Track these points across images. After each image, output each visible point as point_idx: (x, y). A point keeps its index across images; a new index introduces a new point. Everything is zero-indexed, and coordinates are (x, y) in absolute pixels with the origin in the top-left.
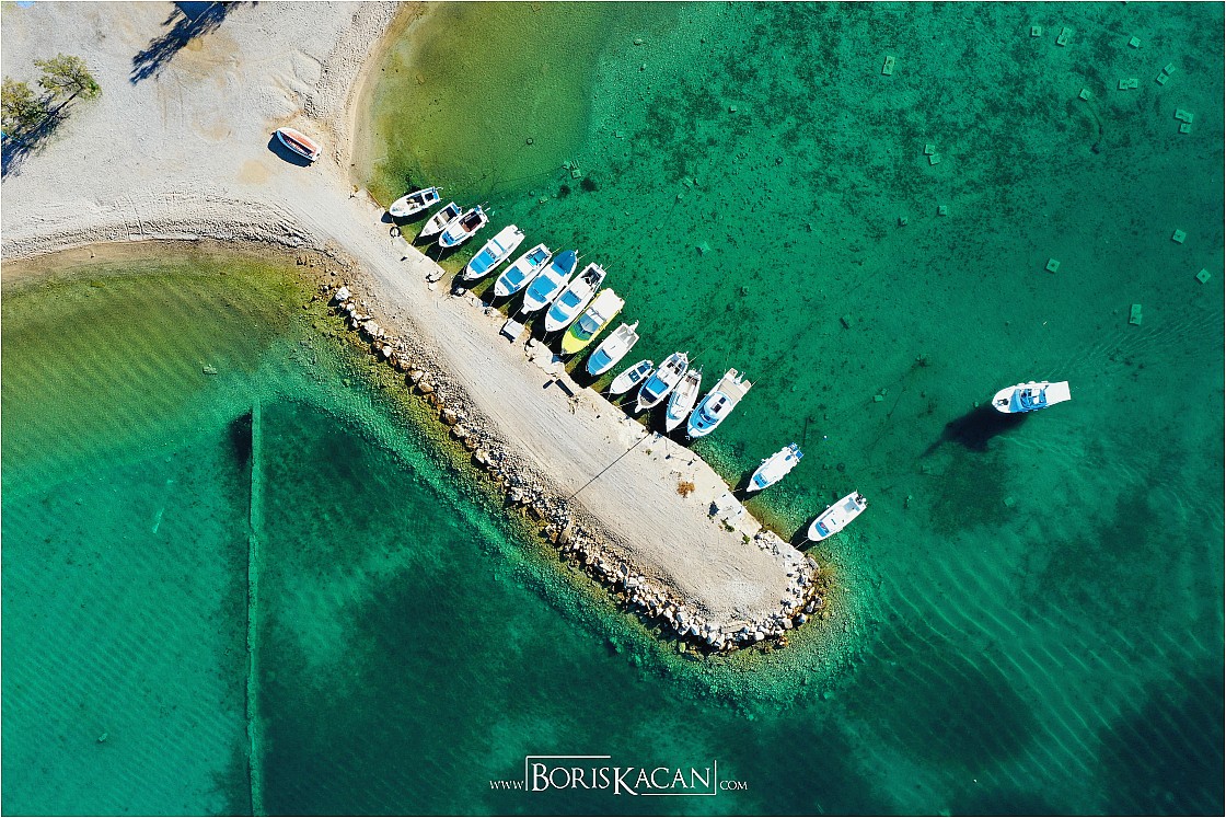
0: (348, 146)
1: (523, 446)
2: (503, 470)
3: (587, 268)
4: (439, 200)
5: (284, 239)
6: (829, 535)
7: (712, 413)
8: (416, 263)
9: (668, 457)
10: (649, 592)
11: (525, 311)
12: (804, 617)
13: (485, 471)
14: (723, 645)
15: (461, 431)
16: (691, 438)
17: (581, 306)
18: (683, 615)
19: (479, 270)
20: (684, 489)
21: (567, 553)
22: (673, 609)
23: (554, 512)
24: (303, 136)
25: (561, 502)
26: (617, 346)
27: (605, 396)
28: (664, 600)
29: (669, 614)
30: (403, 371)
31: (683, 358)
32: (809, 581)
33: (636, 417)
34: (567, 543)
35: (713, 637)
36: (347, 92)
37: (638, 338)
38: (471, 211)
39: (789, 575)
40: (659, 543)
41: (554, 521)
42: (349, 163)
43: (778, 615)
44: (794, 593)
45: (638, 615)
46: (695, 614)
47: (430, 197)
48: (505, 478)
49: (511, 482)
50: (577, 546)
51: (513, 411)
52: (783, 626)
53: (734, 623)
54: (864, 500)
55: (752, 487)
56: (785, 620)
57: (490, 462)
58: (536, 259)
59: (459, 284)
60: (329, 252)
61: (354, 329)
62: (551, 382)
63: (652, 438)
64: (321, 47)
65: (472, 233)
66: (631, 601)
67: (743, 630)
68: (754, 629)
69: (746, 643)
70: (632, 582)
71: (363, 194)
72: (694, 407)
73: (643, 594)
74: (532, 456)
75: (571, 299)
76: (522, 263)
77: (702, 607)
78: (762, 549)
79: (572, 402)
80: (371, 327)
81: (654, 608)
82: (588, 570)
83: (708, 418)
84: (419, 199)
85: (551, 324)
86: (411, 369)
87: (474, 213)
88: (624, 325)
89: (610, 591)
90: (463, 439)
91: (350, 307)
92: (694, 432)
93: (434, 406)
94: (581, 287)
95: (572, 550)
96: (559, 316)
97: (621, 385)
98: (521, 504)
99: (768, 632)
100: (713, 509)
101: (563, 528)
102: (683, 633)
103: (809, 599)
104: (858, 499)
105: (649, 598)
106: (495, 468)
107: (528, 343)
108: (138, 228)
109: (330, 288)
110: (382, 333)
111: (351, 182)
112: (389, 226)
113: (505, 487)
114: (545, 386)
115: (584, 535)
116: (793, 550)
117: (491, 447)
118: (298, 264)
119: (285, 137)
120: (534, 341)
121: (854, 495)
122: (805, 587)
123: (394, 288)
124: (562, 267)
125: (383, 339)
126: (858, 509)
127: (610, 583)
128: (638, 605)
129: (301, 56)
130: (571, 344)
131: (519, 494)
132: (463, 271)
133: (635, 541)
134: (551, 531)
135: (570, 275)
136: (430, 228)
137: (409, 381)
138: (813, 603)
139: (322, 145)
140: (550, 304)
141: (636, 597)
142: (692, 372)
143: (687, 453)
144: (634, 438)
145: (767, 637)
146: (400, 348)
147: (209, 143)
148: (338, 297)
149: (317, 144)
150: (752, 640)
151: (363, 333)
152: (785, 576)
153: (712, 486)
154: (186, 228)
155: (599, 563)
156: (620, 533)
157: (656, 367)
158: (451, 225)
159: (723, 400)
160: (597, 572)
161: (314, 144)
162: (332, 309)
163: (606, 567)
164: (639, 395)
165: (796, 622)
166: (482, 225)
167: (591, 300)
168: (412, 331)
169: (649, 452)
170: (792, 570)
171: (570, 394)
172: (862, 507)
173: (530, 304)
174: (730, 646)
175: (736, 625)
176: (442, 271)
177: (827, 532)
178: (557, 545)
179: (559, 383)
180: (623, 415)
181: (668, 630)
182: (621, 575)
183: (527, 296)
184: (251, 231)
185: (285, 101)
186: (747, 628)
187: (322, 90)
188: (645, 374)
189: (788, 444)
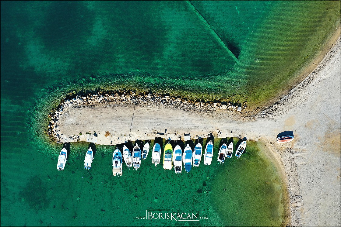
0: (271, 149)
1: (159, 110)
2: (159, 99)
3: (181, 170)
4: (235, 155)
5: (268, 110)
6: (60, 153)
7: (116, 160)
8: (227, 133)
9: (119, 138)
10: (94, 99)
11: (188, 145)
12: (49, 127)
13: (163, 95)
14: (64, 102)
15: (178, 100)
16: (117, 149)
17: (174, 159)
18: (81, 101)
19: (210, 146)
20: (107, 134)
21: (124, 92)
22: (85, 100)
23: (136, 99)
24: (286, 142)
25: (137, 103)
26: (156, 156)
27: (148, 140)
28: (89, 101)
29: (85, 98)
30: (206, 102)
31: (136, 168)
32: (56, 137)
33: (136, 142)
34: (126, 94)
35: (69, 102)
36: (284, 163)
37: (152, 163)
38: (224, 159)
39: (62, 134)
40: (102, 114)
41: (134, 97)
42: (268, 145)
43: (56, 122)
44: (57, 131)
45: (93, 91)
46: (78, 104)
47: (238, 154)
48: (156, 97)
49: (154, 98)
50: (123, 95)
51: (169, 117)
52: (53, 120)
54: (59, 170)
55: (90, 149)
56: (54, 122)
57: (164, 98)
58: (196, 162)
59: (211, 137)
60: (252, 117)
61: (229, 103)
62: (165, 133)
63: (127, 140)
64: (301, 169)
65: (219, 154)
66: (97, 93)
67: (62, 110)
68: (59, 113)
69: (59, 107)
70: (101, 99)
71: (257, 140)
72: (123, 157)
73: (96, 98)
74: (154, 109)
75: (178, 159)
76: (199, 157)
77: (77, 107)
78: (75, 135)
79: (155, 132)
80: (225, 107)
81: (90, 96)
82: (115, 92)
83: (117, 158)
84: (241, 151)
85: (178, 148)
86: (205, 105)
87: (223, 159)
88: (159, 163)
89: (105, 91)
90: (176, 98)
91: (235, 107)
92: (117, 151)
93: (191, 100)
94: (178, 164)
95: (123, 93)
96: (178, 151)
97: (147, 147)
98: (147, 94)
99: (56, 115)
100: (96, 135)
101: (131, 97)
102: (77, 97)
103: (52, 132)
104: (61, 169)
105: (93, 98)
106: (162, 97)
107: (180, 137)
108: (308, 81)
109: (244, 108)
110: (221, 108)
111: (262, 140)
112: (243, 137)
113: (155, 95)
114: (166, 130)
115: (123, 100)
116: (66, 141)
117: (167, 102)
118: (258, 107)
119: (290, 138)
120: (179, 139)
121: (63, 169)
122: (56, 134)
123: (227, 122)
124: (188, 165)
125: (219, 107)
126: (59, 166)
127: (106, 93)
128: (95, 94)
129: (304, 162)
130: (168, 147)
131: (149, 96)
132: (213, 142)
133: (109, 110)
134: (133, 94)
135: (184, 164)
136: (231, 146)
137: (203, 101)
138: (50, 132)
139: (278, 144)
140: (183, 152)
141: (97, 95)
142: (131, 166)
143: (115, 143)
144: (132, 136)
145: (55, 114)
146: (212, 108)
147: (309, 119)
148: (240, 107)
149: (280, 143)
150: (58, 110)
151: (225, 104)
153: (101, 140)
154: (296, 92)
155: (114, 96)
156: (115, 108)
157: (141, 159)
158: (226, 151)
159: (116, 166)
160: (112, 93)
161: (281, 142)
162: (239, 103)
163: (111, 97)
164: (139, 148)
165: (51, 124)
166: (218, 158)
167: (173, 163)
168: (213, 115)
169: (125, 135)
170: (62, 136)
171: (158, 133)
172: (58, 168)
173: (188, 148)
174: (62, 103)
175: (65, 110)
176: (219, 137)
177: (62, 154)
178: (129, 92)
179: (163, 134)
180: (139, 139)
181: (82, 94)
182: (105, 98)
183: (191, 149)
184: (278, 105)
185: (298, 147)
186: (62, 112)
187: (291, 158)
188: (143, 155)
189: (91, 168)
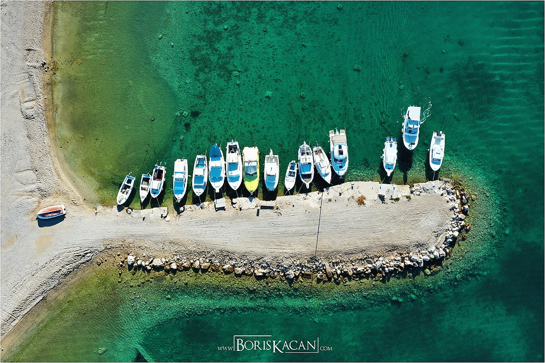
0: (75, 194)
1: (273, 250)
2: (274, 270)
3: (227, 148)
4: (135, 178)
5: (83, 260)
6: (441, 161)
7: (341, 157)
8: (151, 216)
9: (340, 194)
10: (390, 261)
11: (217, 191)
12: (466, 207)
13: (267, 278)
14: (445, 253)
15: (239, 270)
16: (342, 176)
17: (240, 166)
18: (414, 257)
19: (181, 192)
20: (361, 201)
21: (337, 279)
22: (407, 259)
23: (314, 266)
24: (52, 207)
25: (313, 259)
26: (272, 167)
27: (288, 194)
28: (399, 258)
29: (408, 262)
30: (189, 268)
31: (305, 146)
32: (452, 189)
33: (310, 191)
34: (333, 275)
35: (436, 253)
36: (53, 171)
37: (277, 156)
38: (154, 170)
39: (442, 195)
40: (373, 235)
41: (318, 271)
42: (81, 200)
43: (454, 216)
44: (451, 200)
45: (394, 276)
46: (419, 251)
47: (129, 181)
48: (279, 272)
49: (283, 271)
50: (339, 272)
51: (254, 239)
52: (461, 220)
53: (440, 239)
54: (441, 132)
55: (389, 172)
56: (460, 216)
57: (265, 271)
58: (201, 163)
59: (178, 206)
60: (108, 247)
61: (150, 270)
62: (258, 210)
63: (325, 193)
64: (25, 163)
65: (163, 179)
66: (386, 273)
67: (446, 238)
68: (451, 233)
69: (452, 243)
70: (378, 264)
71: (100, 208)
72: (330, 161)
73: (388, 265)
74: (281, 251)
75: (233, 166)
76: (197, 171)
77: (420, 245)
78: (419, 195)
79: (276, 210)
80: (157, 262)
81: (399, 266)
82: (354, 277)
83: (341, 161)
84: (126, 187)
85: (235, 185)
86: (192, 264)
87: (156, 170)
88: (267, 156)
89: (372, 278)
90: (244, 273)
91: (139, 262)
92: (341, 173)
93: (217, 271)
94: (232, 157)
95: (338, 276)
96: (235, 179)
97: (290, 183)
98: (296, 277)
99: (457, 228)
100: (382, 198)
101: (325, 270)
102: (422, 265)
103: (460, 197)
104: (438, 135)
105: (392, 264)
106: (269, 272)
107: (233, 203)
108: (11, 318)
109: (123, 262)
110: (164, 260)
111: (90, 207)
112: (124, 211)
113: (282, 277)
114: (258, 215)
115: (337, 263)
116: (433, 183)
117: (259, 265)
118: (99, 265)
119: (43, 215)
120: (234, 200)
121: (435, 135)
122: (453, 194)
123: (152, 235)
124: (216, 156)
125: (167, 262)
126: (442, 139)
127: (369, 274)
128: (391, 272)
129: (19, 174)
130: (252, 186)
131: (291, 273)
132: (175, 199)
133: (362, 245)
134: (321, 276)
135: (223, 157)
136: (143, 194)
137: (196, 270)
138: (464, 197)
139: (63, 203)
140: (226, 178)
141: (386, 269)
142: (315, 149)
143: (346, 185)
144: (318, 201)
145: (459, 231)
146: (178, 259)
147: (11, 249)
148: (130, 263)
149: (60, 205)
150: (454, 238)
151: (157, 268)
152: (441, 197)
153: (371, 189)
154: (34, 297)
155: (356, 269)
156: (352, 248)
157: (298, 161)
158: (151, 185)
159: (340, 147)
160: (359, 275)
161: (59, 206)
162: (132, 271)
163: (360, 269)
164: (302, 180)
165: (464, 212)
166: (164, 172)
167: (242, 159)
168: (176, 247)
169: (330, 200)
170: (441, 192)
171: (271, 208)
172: (443, 136)
173: (217, 186)
174: (448, 251)
175: (441, 239)
176: (165, 208)
177: (439, 160)
178: (330, 280)
179: (263, 207)
180: (303, 195)
181: (413, 270)
182: (370, 266)
183: (212, 184)
184: (65, 270)
185: (29, 200)
186: (447, 235)
187: (42, 180)
188: (296, 169)
189: (385, 140)
